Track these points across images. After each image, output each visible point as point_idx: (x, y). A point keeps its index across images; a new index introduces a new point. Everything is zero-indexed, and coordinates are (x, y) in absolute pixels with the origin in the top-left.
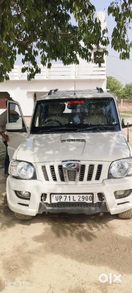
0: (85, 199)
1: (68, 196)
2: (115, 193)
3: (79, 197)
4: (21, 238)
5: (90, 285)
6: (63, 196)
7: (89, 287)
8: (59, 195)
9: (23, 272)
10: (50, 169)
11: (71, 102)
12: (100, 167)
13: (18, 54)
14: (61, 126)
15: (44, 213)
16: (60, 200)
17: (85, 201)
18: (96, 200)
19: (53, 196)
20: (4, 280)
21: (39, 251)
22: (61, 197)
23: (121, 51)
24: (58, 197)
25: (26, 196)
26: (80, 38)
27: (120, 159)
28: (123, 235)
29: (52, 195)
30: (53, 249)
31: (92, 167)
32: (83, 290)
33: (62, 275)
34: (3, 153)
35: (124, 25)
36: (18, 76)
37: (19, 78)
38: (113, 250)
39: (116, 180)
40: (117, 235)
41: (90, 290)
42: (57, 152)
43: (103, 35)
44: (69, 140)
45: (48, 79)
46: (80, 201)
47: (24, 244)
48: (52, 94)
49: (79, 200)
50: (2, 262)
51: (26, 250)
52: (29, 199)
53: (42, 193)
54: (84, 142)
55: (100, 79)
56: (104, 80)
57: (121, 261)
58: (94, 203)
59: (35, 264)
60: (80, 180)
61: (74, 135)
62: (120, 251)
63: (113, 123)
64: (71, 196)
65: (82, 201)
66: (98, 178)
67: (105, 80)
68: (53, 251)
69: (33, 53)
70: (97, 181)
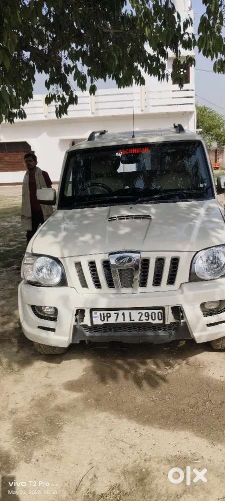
0: (150, 317)
1: (121, 312)
2: (202, 305)
3: (140, 314)
4: (45, 385)
5: (158, 463)
6: (112, 312)
7: (158, 466)
8: (105, 312)
9: (46, 442)
10: (89, 268)
11: (127, 151)
12: (175, 262)
13: (39, 73)
14: (111, 193)
15: (82, 342)
16: (107, 321)
17: (150, 321)
18: (170, 318)
19: (95, 314)
20: (15, 455)
21: (75, 406)
22: (108, 315)
23: (217, 57)
24: (104, 315)
25: (51, 315)
26: (144, 39)
27: (210, 248)
28: (218, 378)
29: (93, 312)
30: (98, 403)
31: (160, 261)
32: (147, 471)
33: (111, 445)
34: (20, 245)
35: (220, 10)
36: (43, 113)
37: (46, 116)
38: (199, 404)
39: (205, 284)
40: (209, 378)
41: (158, 470)
42: (98, 237)
43: (184, 31)
44: (122, 218)
45: (95, 115)
46: (142, 320)
47: (49, 395)
48: (95, 139)
49: (140, 320)
50: (12, 425)
51: (53, 405)
52: (55, 319)
53: (76, 309)
54: (148, 221)
55: (185, 112)
56: (191, 113)
57: (214, 421)
58: (166, 323)
59: (66, 428)
60: (141, 285)
61: (131, 208)
62: (213, 406)
63: (201, 186)
64: (127, 313)
65: (145, 321)
66: (171, 281)
67: (193, 112)
68: (98, 407)
69: (63, 69)
70: (171, 287)
